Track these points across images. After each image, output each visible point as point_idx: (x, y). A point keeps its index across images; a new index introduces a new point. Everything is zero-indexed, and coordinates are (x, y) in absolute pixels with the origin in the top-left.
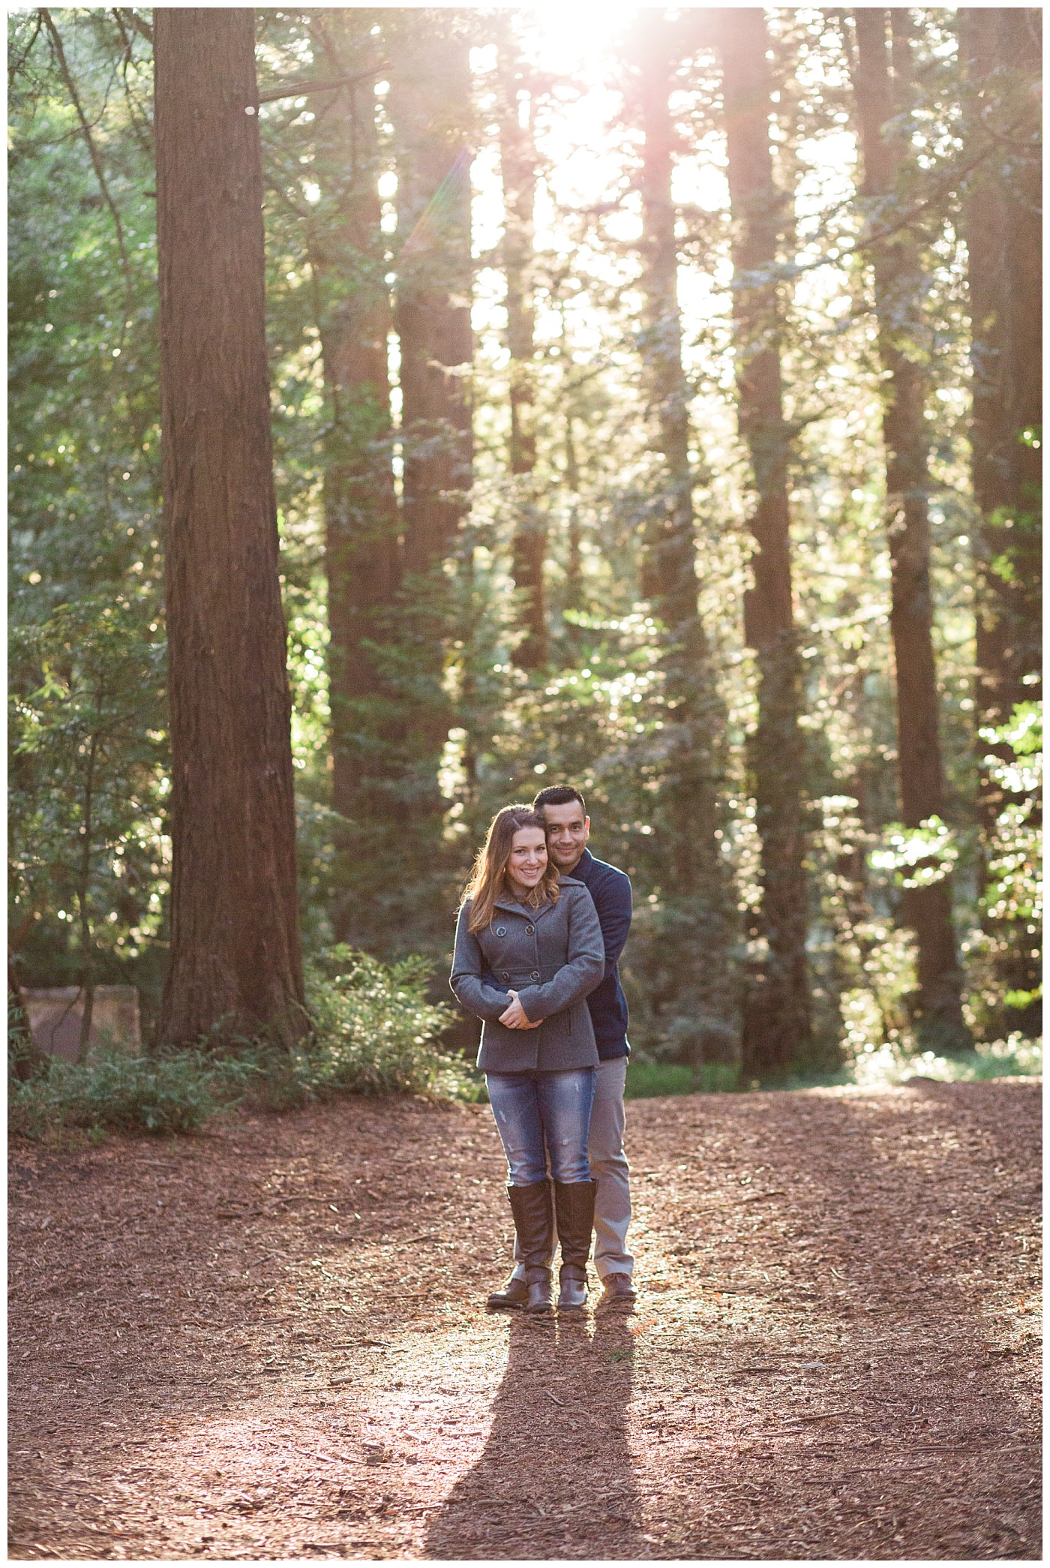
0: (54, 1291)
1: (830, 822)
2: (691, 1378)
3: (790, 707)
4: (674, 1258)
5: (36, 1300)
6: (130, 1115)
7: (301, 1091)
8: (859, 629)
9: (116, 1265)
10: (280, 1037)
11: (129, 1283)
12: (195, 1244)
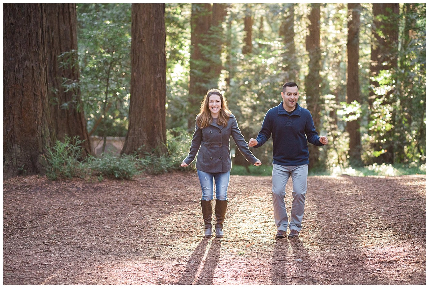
0: (80, 224)
1: (326, 102)
2: (261, 262)
3: (317, 69)
4: (263, 224)
5: (74, 226)
6: (111, 173)
7: (163, 169)
8: (338, 47)
9: (100, 217)
10: (158, 153)
11: (102, 222)
12: (124, 212)
